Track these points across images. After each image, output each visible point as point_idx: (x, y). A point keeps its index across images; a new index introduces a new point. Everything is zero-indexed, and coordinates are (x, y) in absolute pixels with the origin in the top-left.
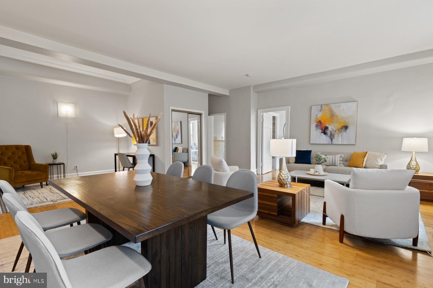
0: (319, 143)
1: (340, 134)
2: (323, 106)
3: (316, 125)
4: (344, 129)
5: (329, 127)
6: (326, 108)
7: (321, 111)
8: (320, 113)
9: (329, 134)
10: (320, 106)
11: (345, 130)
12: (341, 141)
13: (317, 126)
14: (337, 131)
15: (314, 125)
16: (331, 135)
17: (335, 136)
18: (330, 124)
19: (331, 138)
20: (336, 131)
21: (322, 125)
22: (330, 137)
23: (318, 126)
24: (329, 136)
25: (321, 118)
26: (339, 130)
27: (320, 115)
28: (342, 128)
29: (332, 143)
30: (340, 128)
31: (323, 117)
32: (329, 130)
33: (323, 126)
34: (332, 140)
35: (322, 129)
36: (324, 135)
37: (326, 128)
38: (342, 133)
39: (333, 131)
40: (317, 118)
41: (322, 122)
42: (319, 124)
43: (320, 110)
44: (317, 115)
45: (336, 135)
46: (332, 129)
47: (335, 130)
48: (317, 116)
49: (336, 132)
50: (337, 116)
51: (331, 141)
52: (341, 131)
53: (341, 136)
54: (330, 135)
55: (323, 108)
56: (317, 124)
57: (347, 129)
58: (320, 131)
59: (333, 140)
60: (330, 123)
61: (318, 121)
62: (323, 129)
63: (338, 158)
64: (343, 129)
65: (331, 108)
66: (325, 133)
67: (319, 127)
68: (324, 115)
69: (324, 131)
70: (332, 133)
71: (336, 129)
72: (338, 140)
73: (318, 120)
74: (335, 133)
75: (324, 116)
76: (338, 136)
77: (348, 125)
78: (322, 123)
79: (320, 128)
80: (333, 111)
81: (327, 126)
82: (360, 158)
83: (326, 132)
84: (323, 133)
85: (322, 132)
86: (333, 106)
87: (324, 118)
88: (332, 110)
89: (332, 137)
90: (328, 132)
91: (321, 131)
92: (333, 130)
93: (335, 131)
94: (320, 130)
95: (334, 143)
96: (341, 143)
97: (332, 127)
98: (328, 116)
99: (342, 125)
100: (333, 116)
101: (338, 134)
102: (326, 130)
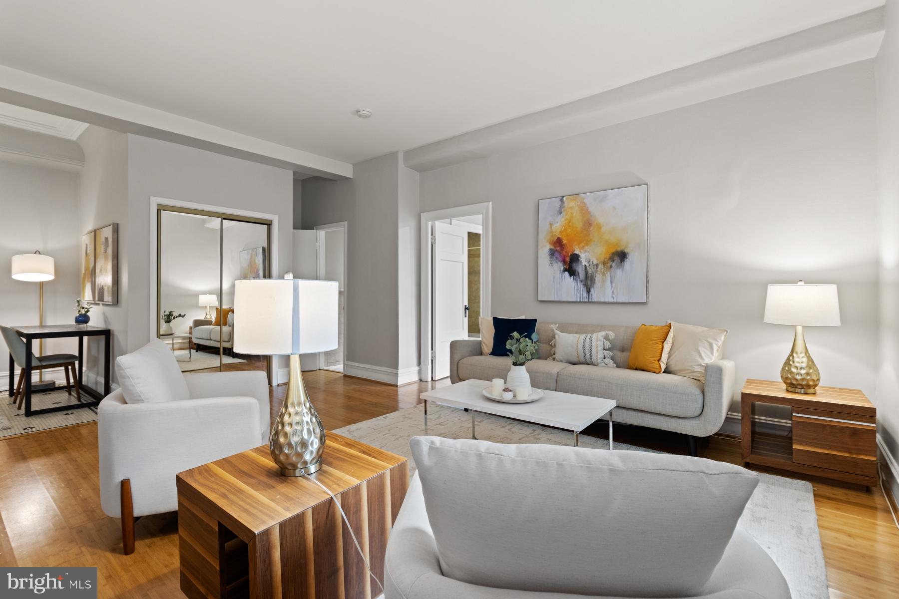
0: (558, 300)
1: (608, 273)
2: (564, 198)
3: (551, 249)
4: (617, 259)
5: (580, 254)
6: (573, 204)
7: (560, 213)
8: (560, 217)
9: (582, 275)
10: (558, 199)
11: (620, 262)
12: (610, 292)
13: (552, 253)
14: (601, 266)
15: (545, 248)
16: (586, 277)
17: (596, 278)
18: (583, 246)
19: (586, 285)
20: (597, 265)
21: (565, 250)
22: (584, 282)
23: (556, 253)
24: (582, 281)
25: (561, 232)
26: (604, 263)
27: (559, 225)
28: (612, 259)
29: (589, 300)
30: (608, 258)
31: (565, 229)
32: (581, 263)
33: (566, 252)
34: (588, 292)
35: (564, 261)
36: (571, 276)
37: (575, 258)
38: (612, 270)
39: (592, 265)
40: (551, 232)
41: (565, 242)
42: (558, 249)
43: (558, 209)
44: (551, 225)
45: (598, 278)
46: (589, 262)
47: (595, 262)
48: (554, 227)
49: (598, 269)
50: (599, 227)
51: (585, 294)
52: (609, 265)
53: (611, 278)
54: (583, 279)
55: (566, 204)
56: (553, 248)
57: (624, 261)
58: (560, 266)
59: (592, 290)
60: (583, 244)
61: (556, 238)
62: (568, 260)
63: (598, 343)
64: (615, 261)
65: (585, 204)
66: (572, 272)
67: (557, 255)
68: (569, 223)
69: (570, 265)
70: (590, 271)
71: (597, 260)
72: (603, 291)
73: (555, 235)
74: (597, 272)
75: (569, 226)
76: (604, 281)
77: (626, 251)
78: (564, 245)
79: (560, 259)
80: (589, 213)
81: (577, 252)
82: (651, 342)
83: (574, 269)
84: (567, 273)
85: (565, 270)
86: (588, 199)
87: (570, 230)
88: (587, 209)
89: (588, 283)
90: (580, 270)
91: (564, 265)
92: (591, 263)
93: (595, 267)
94: (559, 263)
95: (595, 300)
96: (611, 300)
97: (587, 256)
98: (579, 224)
99: (613, 250)
100: (590, 225)
101: (604, 274)
102: (574, 265)
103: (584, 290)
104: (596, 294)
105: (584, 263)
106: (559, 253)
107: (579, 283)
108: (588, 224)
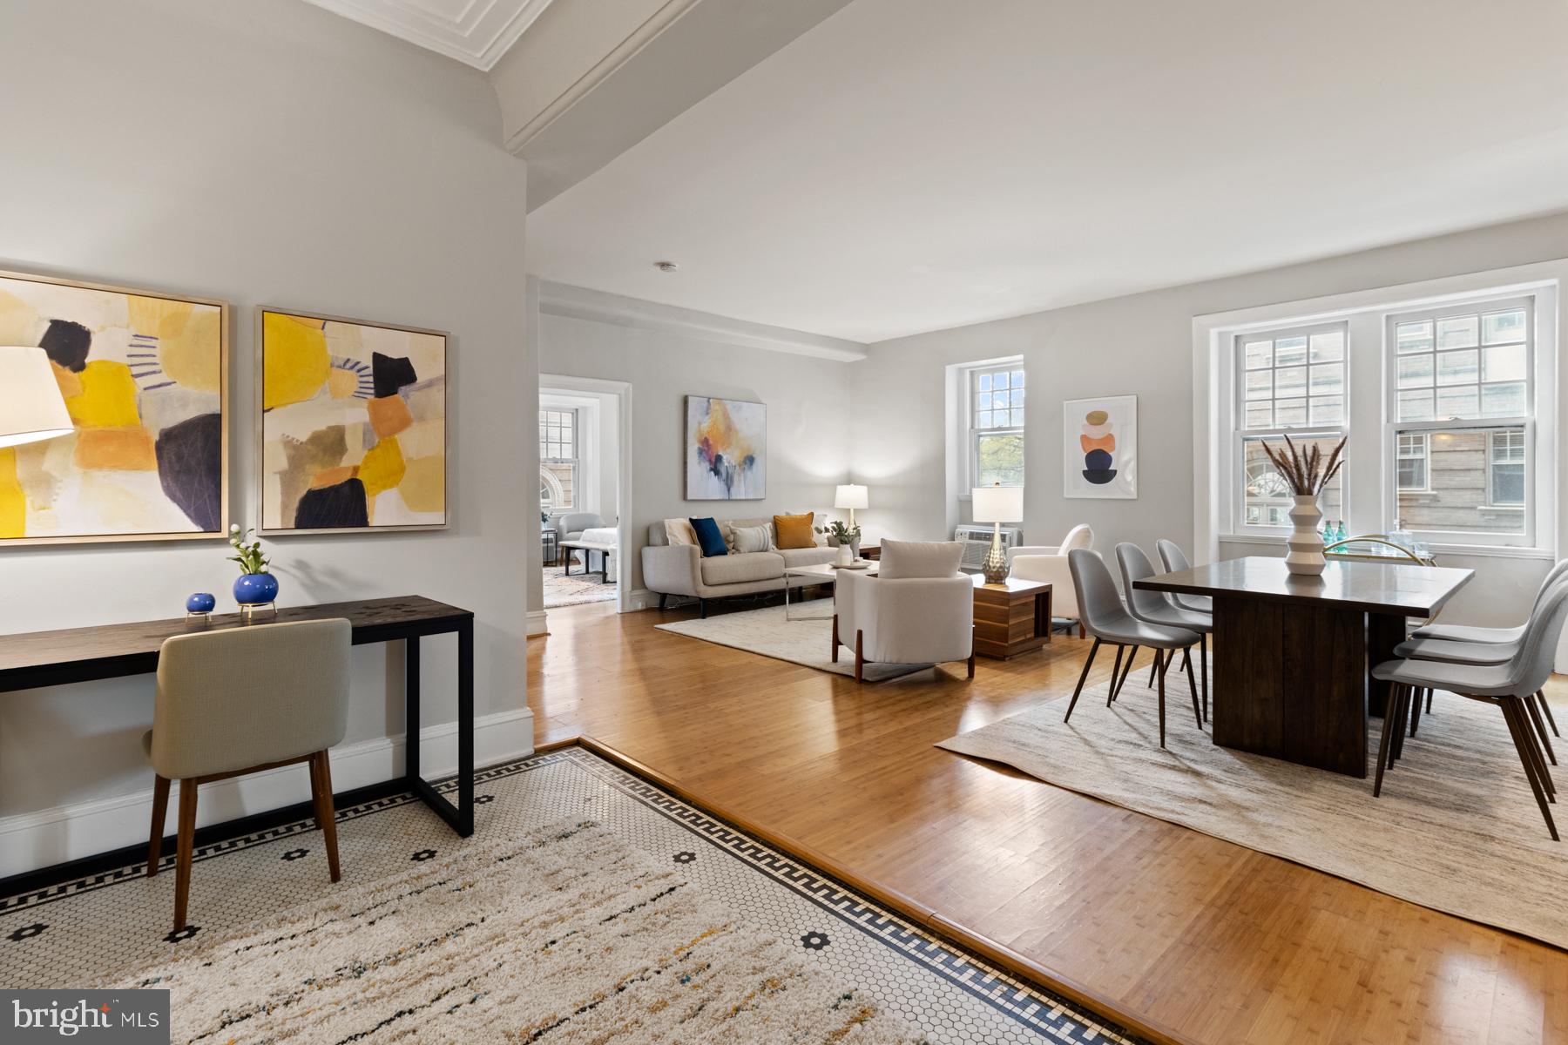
0: (705, 498)
1: (743, 474)
2: (711, 400)
3: (699, 448)
4: (748, 462)
5: (723, 455)
6: (717, 407)
7: (707, 414)
8: (707, 418)
9: (724, 475)
10: (706, 399)
11: (750, 465)
12: (743, 490)
13: (701, 452)
14: (737, 468)
15: (693, 447)
16: (727, 477)
17: (734, 479)
18: (725, 449)
19: (727, 484)
20: (735, 467)
21: (711, 451)
22: (726, 481)
23: (704, 452)
24: (724, 480)
25: (708, 432)
26: (740, 465)
27: (706, 425)
28: (745, 462)
29: (729, 498)
30: (742, 460)
31: (711, 430)
32: (723, 463)
34: (729, 490)
35: (710, 461)
36: (716, 476)
37: (719, 458)
38: (745, 471)
39: (731, 467)
40: (700, 431)
41: (711, 442)
42: (706, 448)
43: (706, 409)
44: (700, 424)
45: (736, 478)
47: (734, 464)
48: (702, 426)
49: (736, 470)
50: (737, 433)
51: (727, 493)
52: (743, 467)
53: (744, 479)
54: (725, 478)
55: (712, 406)
56: (701, 447)
57: (752, 464)
58: (706, 466)
59: (731, 489)
60: (725, 446)
61: (704, 438)
62: (713, 460)
64: (747, 464)
65: (726, 409)
66: (717, 473)
67: (704, 454)
68: (715, 424)
69: (715, 465)
70: (730, 471)
71: (735, 462)
72: (739, 491)
74: (735, 472)
75: (715, 427)
76: (740, 481)
77: (755, 456)
78: (710, 445)
79: (707, 458)
80: (730, 418)
81: (720, 453)
83: (718, 469)
84: (712, 473)
85: (711, 470)
86: (729, 405)
87: (715, 432)
88: (728, 415)
89: (729, 483)
90: (723, 470)
91: (710, 465)
92: (731, 464)
94: (706, 462)
95: (734, 497)
96: (744, 498)
97: (730, 458)
98: (722, 428)
99: (746, 455)
100: (730, 430)
101: (739, 475)
102: (718, 465)
103: (724, 487)
104: (735, 494)
105: (726, 464)
106: (707, 452)
107: (722, 482)
108: (729, 428)
